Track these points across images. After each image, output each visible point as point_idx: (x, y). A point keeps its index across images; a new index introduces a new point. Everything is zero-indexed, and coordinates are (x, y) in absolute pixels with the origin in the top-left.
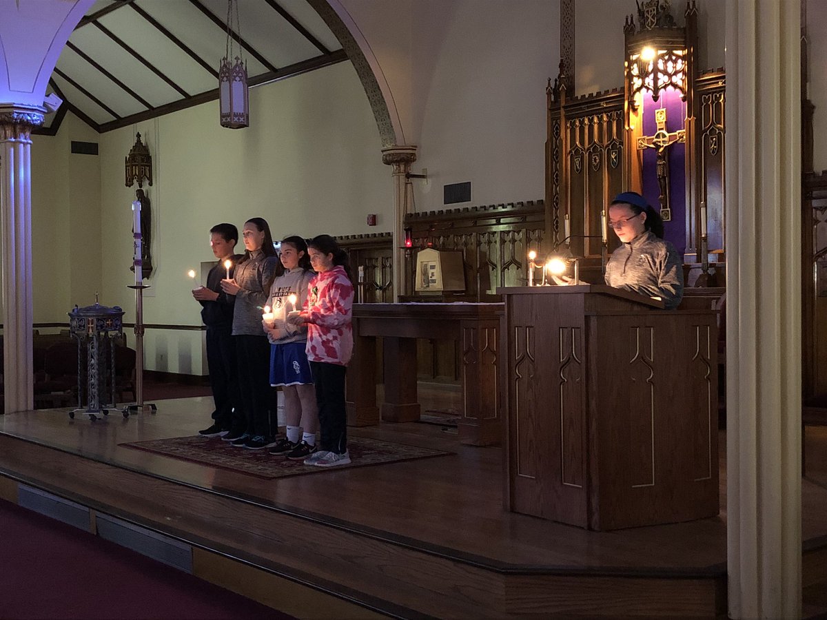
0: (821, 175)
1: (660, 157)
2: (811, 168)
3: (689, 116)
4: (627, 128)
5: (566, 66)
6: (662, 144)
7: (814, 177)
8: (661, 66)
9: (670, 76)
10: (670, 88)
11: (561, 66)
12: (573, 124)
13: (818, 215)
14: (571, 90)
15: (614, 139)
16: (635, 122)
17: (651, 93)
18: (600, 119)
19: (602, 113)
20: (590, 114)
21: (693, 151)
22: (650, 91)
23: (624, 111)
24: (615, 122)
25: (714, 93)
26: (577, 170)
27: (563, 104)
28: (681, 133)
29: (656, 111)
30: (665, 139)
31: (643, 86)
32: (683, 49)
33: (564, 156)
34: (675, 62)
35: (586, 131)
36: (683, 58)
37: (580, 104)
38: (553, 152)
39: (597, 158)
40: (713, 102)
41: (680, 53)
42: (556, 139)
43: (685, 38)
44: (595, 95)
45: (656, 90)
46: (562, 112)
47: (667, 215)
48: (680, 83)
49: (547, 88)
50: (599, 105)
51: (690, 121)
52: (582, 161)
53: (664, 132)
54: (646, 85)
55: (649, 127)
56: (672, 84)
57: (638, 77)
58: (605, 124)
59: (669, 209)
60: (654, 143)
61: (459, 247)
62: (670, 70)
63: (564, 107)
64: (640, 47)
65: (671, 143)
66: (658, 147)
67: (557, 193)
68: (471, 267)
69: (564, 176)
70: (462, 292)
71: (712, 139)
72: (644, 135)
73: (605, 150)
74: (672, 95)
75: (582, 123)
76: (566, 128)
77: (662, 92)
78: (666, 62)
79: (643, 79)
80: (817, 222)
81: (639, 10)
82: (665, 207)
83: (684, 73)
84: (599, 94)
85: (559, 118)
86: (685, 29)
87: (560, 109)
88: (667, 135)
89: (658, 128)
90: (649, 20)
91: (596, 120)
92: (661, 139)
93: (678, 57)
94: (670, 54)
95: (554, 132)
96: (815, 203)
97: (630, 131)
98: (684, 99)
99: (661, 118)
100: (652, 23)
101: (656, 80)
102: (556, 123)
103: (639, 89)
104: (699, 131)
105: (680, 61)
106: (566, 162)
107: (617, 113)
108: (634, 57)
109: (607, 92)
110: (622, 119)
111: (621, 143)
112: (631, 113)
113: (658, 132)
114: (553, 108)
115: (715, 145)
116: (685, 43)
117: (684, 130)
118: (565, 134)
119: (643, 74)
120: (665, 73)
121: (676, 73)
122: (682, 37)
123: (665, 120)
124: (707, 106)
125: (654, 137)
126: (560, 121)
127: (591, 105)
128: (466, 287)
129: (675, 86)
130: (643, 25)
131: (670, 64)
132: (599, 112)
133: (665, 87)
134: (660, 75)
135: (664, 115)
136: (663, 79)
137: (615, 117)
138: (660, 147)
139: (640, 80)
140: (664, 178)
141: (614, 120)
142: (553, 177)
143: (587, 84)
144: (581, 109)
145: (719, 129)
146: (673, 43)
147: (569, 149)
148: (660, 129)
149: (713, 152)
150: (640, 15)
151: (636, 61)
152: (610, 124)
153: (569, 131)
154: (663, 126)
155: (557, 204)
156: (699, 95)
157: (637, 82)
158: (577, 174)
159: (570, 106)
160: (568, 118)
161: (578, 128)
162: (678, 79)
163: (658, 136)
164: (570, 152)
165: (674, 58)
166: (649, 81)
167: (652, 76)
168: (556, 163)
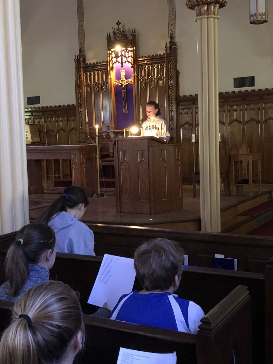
0: (183, 97)
1: (123, 89)
2: (179, 94)
3: (134, 74)
4: (109, 77)
5: (82, 50)
6: (123, 84)
7: (180, 98)
8: (123, 54)
9: (127, 58)
10: (127, 63)
11: (80, 50)
12: (87, 74)
13: (182, 111)
14: (84, 60)
15: (96, 82)
16: (113, 75)
17: (120, 64)
18: (98, 73)
19: (99, 70)
20: (94, 71)
21: (136, 87)
22: (120, 63)
23: (108, 70)
24: (104, 74)
25: (143, 65)
26: (89, 93)
27: (82, 66)
28: (131, 80)
29: (121, 71)
30: (125, 82)
31: (117, 61)
32: (131, 48)
33: (83, 87)
34: (128, 53)
35: (92, 77)
36: (131, 51)
37: (89, 67)
38: (78, 85)
39: (97, 88)
40: (143, 69)
41: (129, 49)
42: (79, 80)
43: (132, 44)
44: (95, 63)
45: (122, 63)
46: (82, 69)
47: (126, 111)
48: (130, 61)
49: (75, 59)
50: (98, 67)
51: (135, 76)
52: (91, 90)
53: (124, 79)
54: (118, 61)
55: (118, 77)
56: (127, 61)
57: (115, 57)
58: (100, 75)
59: (127, 109)
60: (121, 84)
61: (36, 123)
62: (127, 56)
63: (83, 67)
64: (115, 46)
65: (127, 83)
66: (122, 85)
67: (80, 102)
68: (42, 132)
69: (84, 95)
70: (39, 142)
71: (143, 83)
72: (116, 80)
73: (100, 85)
74: (128, 65)
75: (90, 74)
76: (84, 76)
77: (124, 64)
78: (125, 52)
79: (117, 58)
80: (181, 114)
81: (113, 32)
82: (125, 108)
83: (132, 57)
84: (97, 63)
85: (81, 72)
86: (131, 40)
87: (80, 68)
88: (126, 80)
89: (122, 77)
90: (118, 36)
91: (96, 73)
92: (123, 82)
93: (129, 51)
94: (127, 49)
95: (78, 77)
96: (181, 107)
97: (110, 79)
98: (132, 67)
99: (123, 74)
100: (119, 37)
101: (122, 59)
102: (79, 73)
103: (115, 63)
104: (138, 80)
105: (130, 52)
106: (84, 89)
107: (105, 71)
108: (113, 50)
109: (100, 63)
110: (107, 74)
111: (107, 83)
112: (111, 71)
113: (122, 79)
114: (78, 68)
115: (144, 85)
116: (132, 45)
117: (132, 79)
118: (83, 78)
119: (117, 57)
120: (125, 56)
121: (129, 57)
122: (130, 43)
123: (124, 75)
124: (141, 70)
125: (120, 81)
126: (81, 73)
127: (93, 67)
128: (40, 140)
129: (129, 62)
130: (115, 38)
131: (126, 53)
132: (98, 70)
133: (125, 62)
134: (123, 57)
135: (124, 73)
136: (124, 59)
137: (104, 73)
138: (123, 85)
139: (116, 59)
140: (125, 97)
141: (103, 73)
142: (79, 95)
143: (91, 58)
144: (90, 68)
145: (146, 79)
146: (127, 45)
147: (85, 84)
148: (123, 78)
149: (144, 88)
150: (114, 33)
151: (114, 51)
152: (102, 75)
153: (85, 77)
154: (124, 77)
155: (81, 106)
156: (138, 65)
157: (114, 60)
158: (89, 94)
159: (85, 67)
160: (84, 72)
161: (89, 76)
162: (130, 59)
163: (122, 81)
164: (86, 85)
165: (128, 51)
166: (119, 59)
167: (120, 58)
168: (80, 90)
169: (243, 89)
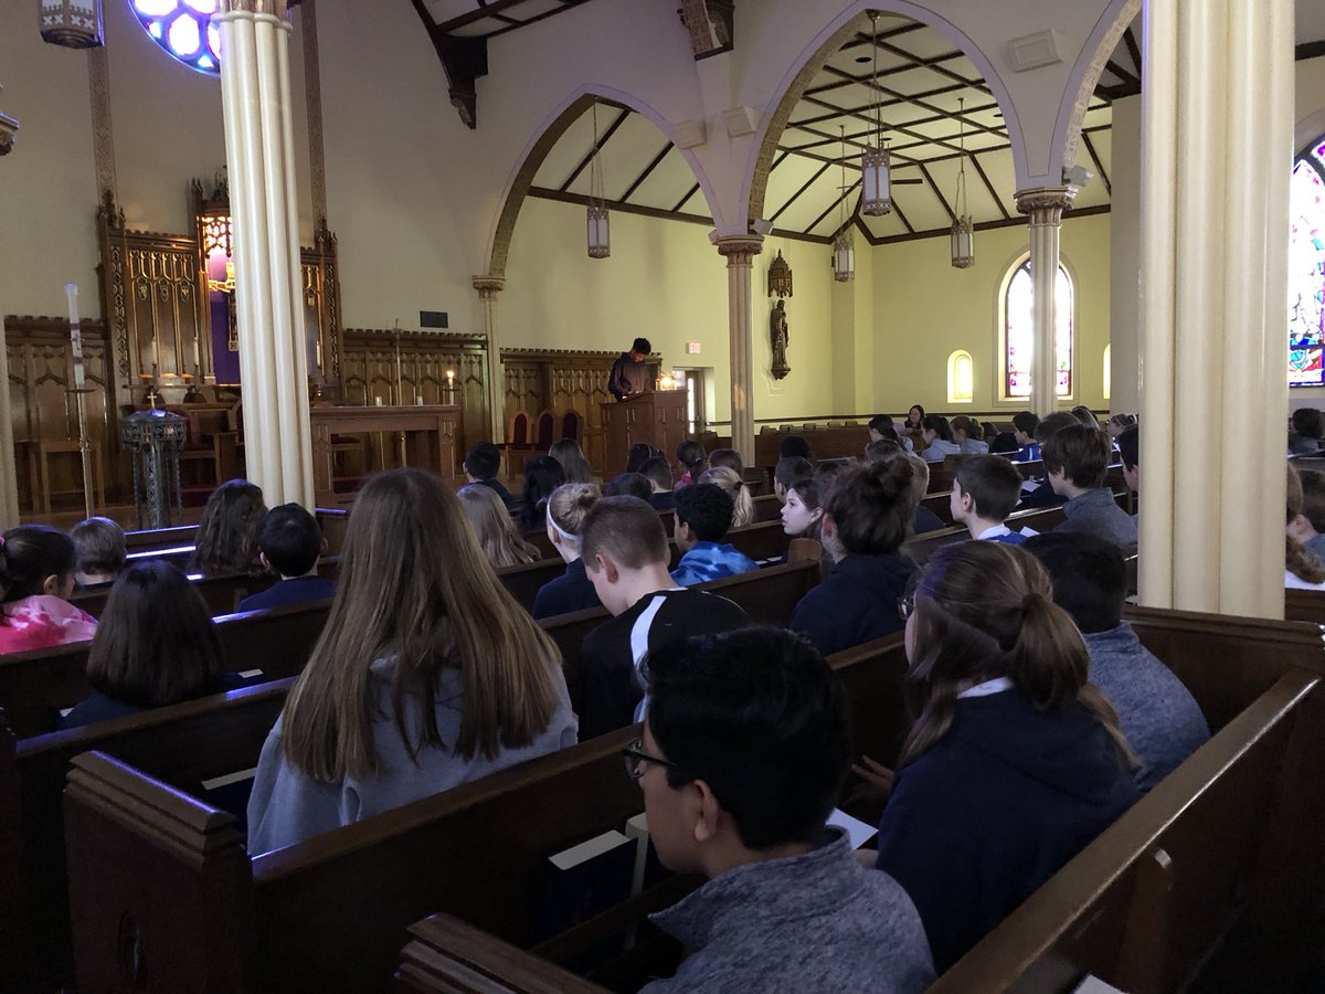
4: (201, 271)
12: (135, 255)
15: (163, 276)
17: (224, 251)
18: (168, 257)
19: (171, 252)
20: (156, 250)
24: (184, 263)
26: (143, 297)
29: (227, 264)
35: (153, 265)
37: (136, 238)
38: (111, 276)
39: (167, 291)
44: (161, 234)
46: (126, 241)
50: (169, 245)
52: (149, 291)
54: (220, 244)
57: (212, 236)
58: (174, 262)
63: (126, 237)
67: (119, 315)
69: (129, 300)
73: (175, 285)
75: (146, 256)
82: (233, 339)
84: (164, 234)
87: (121, 237)
91: (162, 257)
95: (112, 256)
102: (113, 248)
103: (214, 246)
106: (131, 288)
109: (175, 236)
110: (195, 264)
112: (205, 261)
114: (113, 234)
118: (128, 262)
125: (225, 284)
126: (119, 248)
127: (159, 242)
132: (167, 251)
137: (185, 259)
139: (214, 239)
141: (182, 261)
143: (138, 221)
144: (147, 243)
152: (180, 263)
153: (130, 259)
157: (211, 240)
158: (143, 300)
160: (129, 248)
161: (142, 260)
164: (133, 279)
166: (222, 240)
168: (117, 287)
169: (429, 330)
